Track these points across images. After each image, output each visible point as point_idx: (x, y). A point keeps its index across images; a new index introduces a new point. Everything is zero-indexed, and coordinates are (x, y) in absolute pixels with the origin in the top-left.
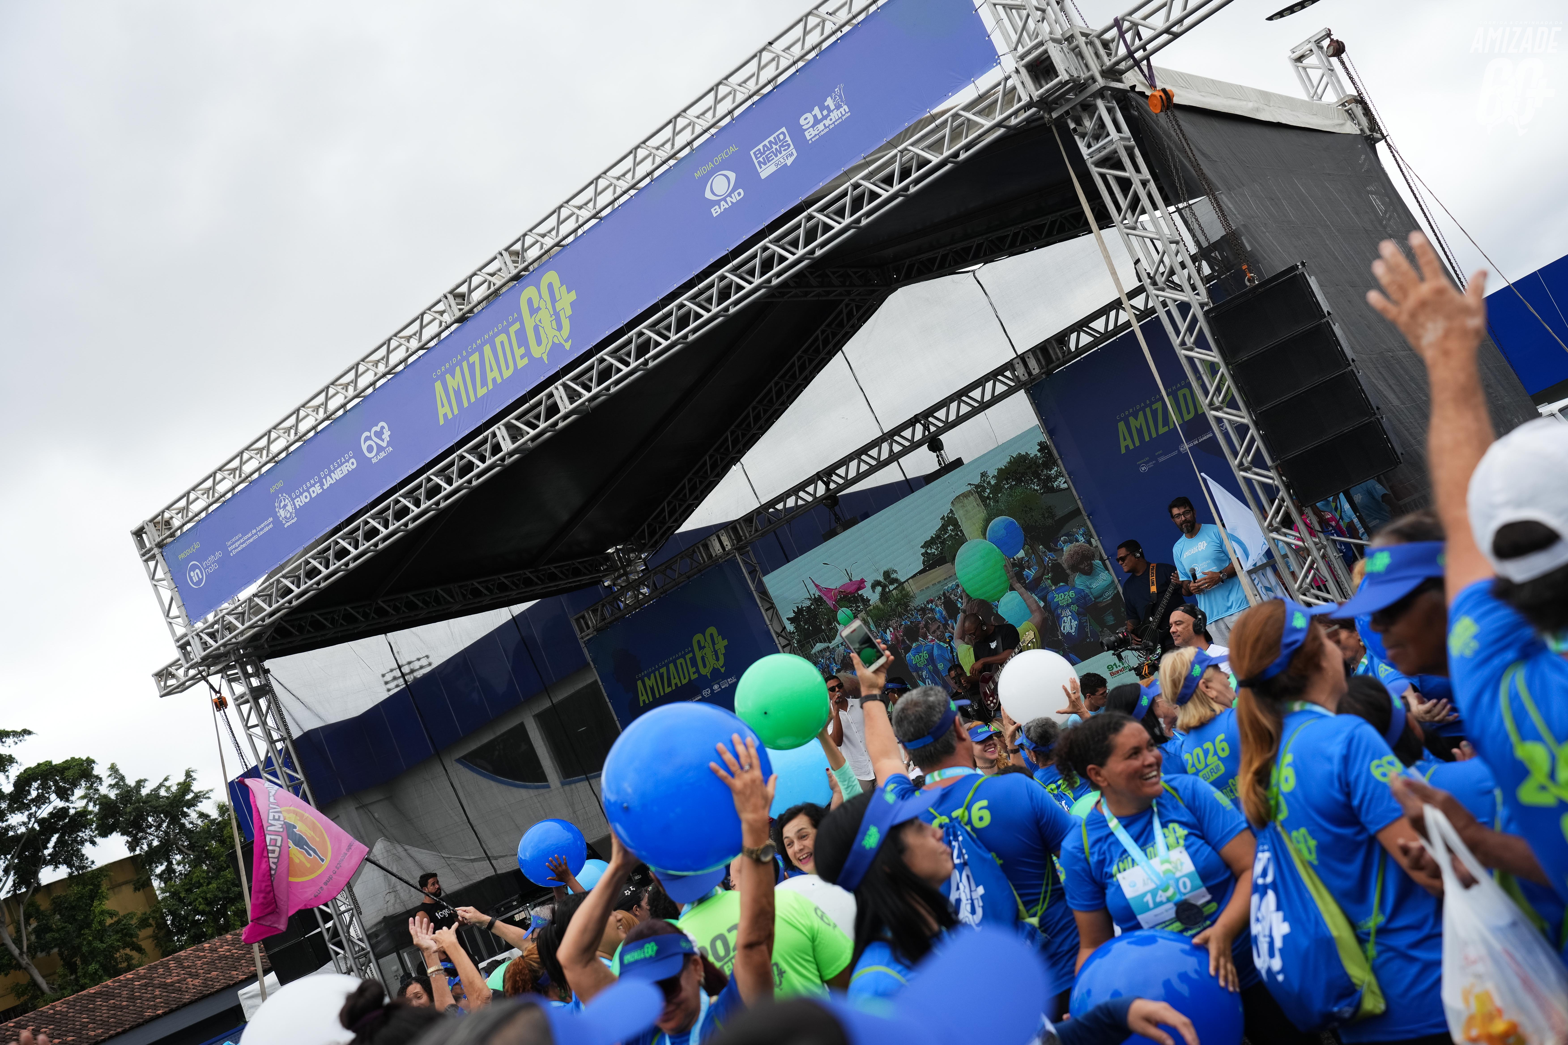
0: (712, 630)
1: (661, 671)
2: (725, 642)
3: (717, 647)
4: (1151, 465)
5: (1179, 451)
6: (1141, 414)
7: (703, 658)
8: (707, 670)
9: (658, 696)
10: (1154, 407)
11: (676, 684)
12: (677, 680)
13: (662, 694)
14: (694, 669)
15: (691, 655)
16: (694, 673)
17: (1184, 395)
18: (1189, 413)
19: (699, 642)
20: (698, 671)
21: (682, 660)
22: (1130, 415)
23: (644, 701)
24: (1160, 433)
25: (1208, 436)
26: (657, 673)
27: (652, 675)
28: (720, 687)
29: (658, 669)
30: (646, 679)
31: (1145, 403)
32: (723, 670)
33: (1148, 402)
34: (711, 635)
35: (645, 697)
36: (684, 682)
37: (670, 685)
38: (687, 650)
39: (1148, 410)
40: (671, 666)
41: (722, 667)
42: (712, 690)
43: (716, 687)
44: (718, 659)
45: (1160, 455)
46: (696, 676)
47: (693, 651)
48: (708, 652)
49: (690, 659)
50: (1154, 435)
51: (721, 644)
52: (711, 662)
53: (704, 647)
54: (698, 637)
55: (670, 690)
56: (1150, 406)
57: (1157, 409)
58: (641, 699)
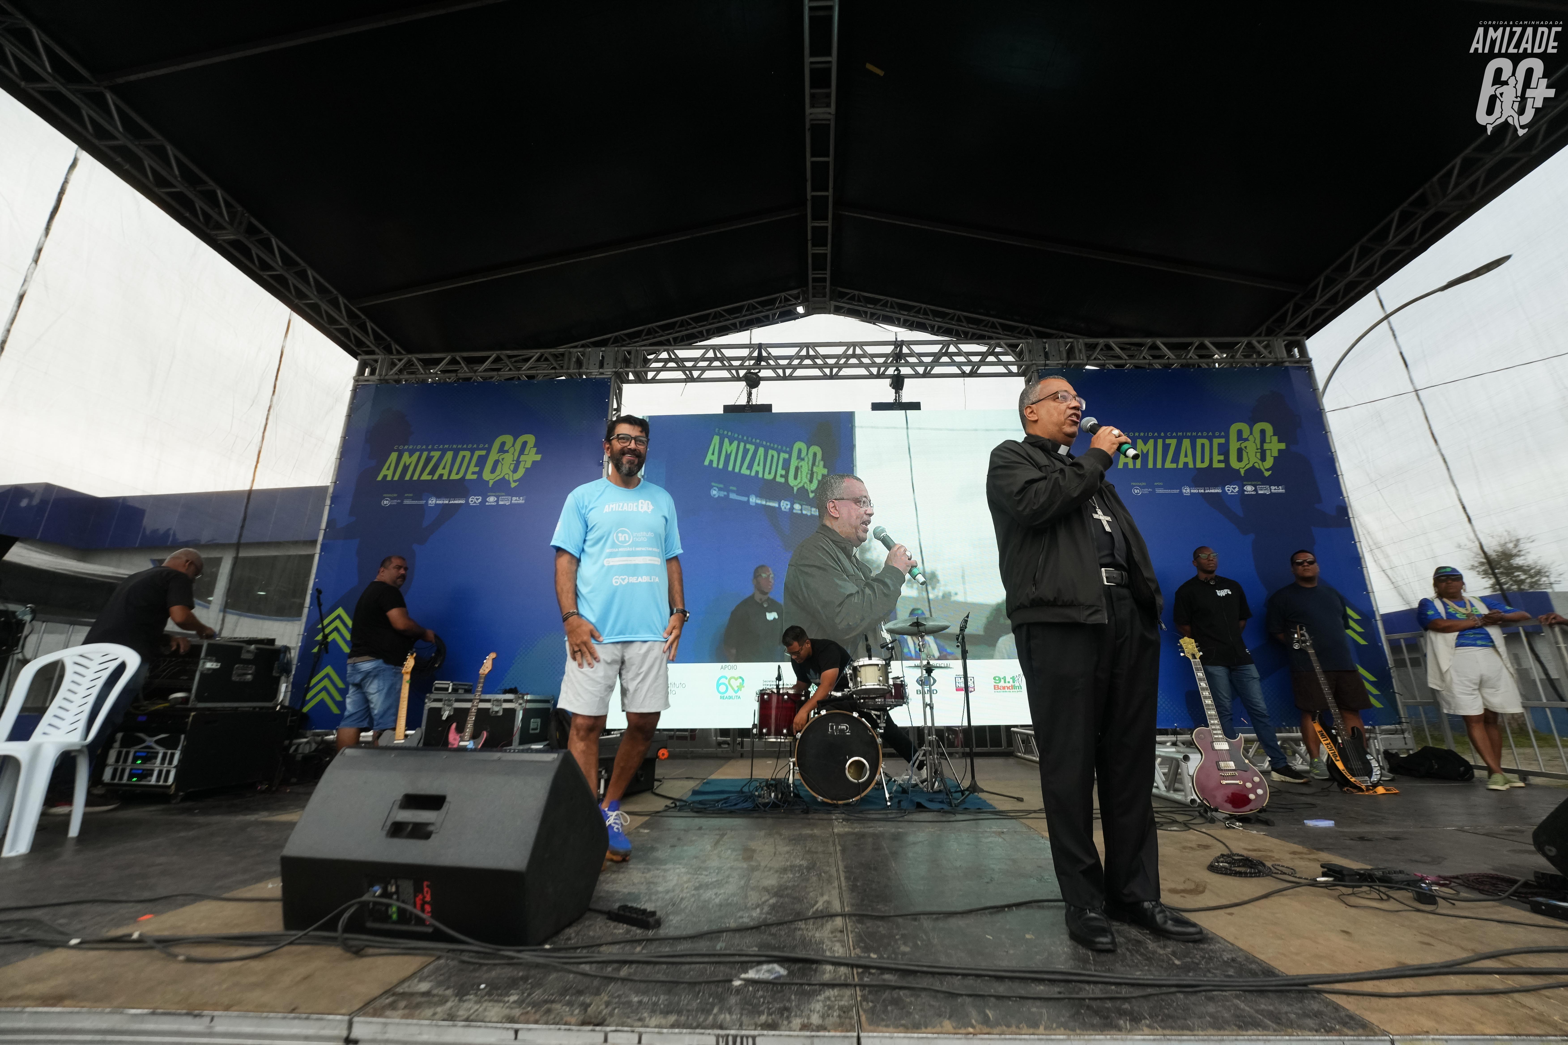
0: (530, 439)
1: (432, 454)
2: (538, 458)
3: (522, 458)
4: (1146, 491)
5: (1181, 491)
6: (1151, 442)
7: (496, 463)
8: (493, 476)
9: (407, 478)
10: (1168, 441)
11: (441, 475)
12: (446, 473)
13: (415, 478)
14: (477, 469)
15: (483, 453)
16: (473, 473)
17: (1203, 445)
18: (1203, 461)
19: (503, 444)
20: (480, 473)
21: (468, 454)
22: (1139, 437)
23: (385, 476)
24: (1166, 467)
25: (1216, 491)
26: (425, 454)
27: (417, 454)
28: (497, 501)
29: (430, 451)
30: (406, 454)
31: (1159, 434)
32: (513, 485)
33: (1162, 434)
34: (525, 444)
35: (390, 474)
36: (454, 477)
37: (432, 472)
38: (481, 446)
39: (1160, 442)
40: (449, 455)
41: (515, 481)
42: (484, 501)
43: (491, 500)
44: (515, 470)
45: (1159, 487)
46: (475, 477)
47: (489, 450)
48: (508, 459)
49: (480, 456)
50: (1159, 466)
51: (531, 457)
52: (505, 470)
53: (507, 451)
54: (508, 439)
55: (429, 477)
56: (1164, 439)
57: (1169, 445)
58: (384, 472)
